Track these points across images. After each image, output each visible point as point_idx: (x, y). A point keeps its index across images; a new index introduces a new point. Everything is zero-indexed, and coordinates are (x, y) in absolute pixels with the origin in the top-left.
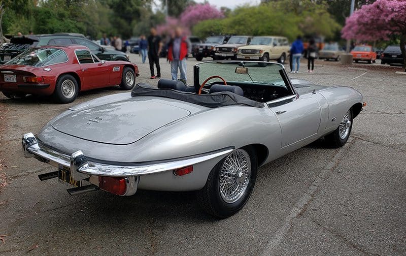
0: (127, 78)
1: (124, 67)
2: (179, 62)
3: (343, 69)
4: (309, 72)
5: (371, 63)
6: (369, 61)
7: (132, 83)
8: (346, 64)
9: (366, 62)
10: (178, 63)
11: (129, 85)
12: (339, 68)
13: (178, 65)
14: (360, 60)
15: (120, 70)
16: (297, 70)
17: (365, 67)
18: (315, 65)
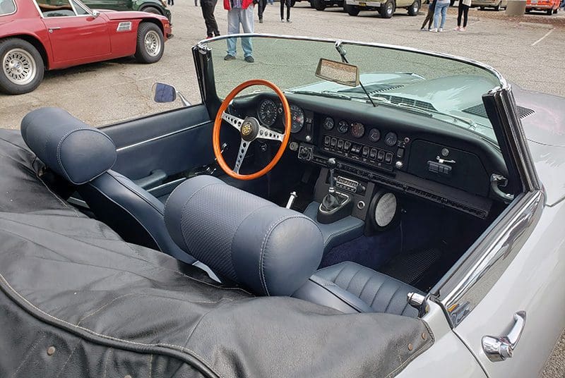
0: (147, 42)
1: (141, 22)
2: (242, 13)
3: (512, 24)
4: (458, 29)
5: (551, 14)
6: (549, 12)
7: (157, 51)
8: (513, 16)
9: (543, 12)
10: (239, 15)
11: (152, 54)
12: (504, 23)
13: (240, 20)
14: (535, 9)
15: (133, 27)
16: (441, 27)
17: (545, 22)
18: (468, 17)
